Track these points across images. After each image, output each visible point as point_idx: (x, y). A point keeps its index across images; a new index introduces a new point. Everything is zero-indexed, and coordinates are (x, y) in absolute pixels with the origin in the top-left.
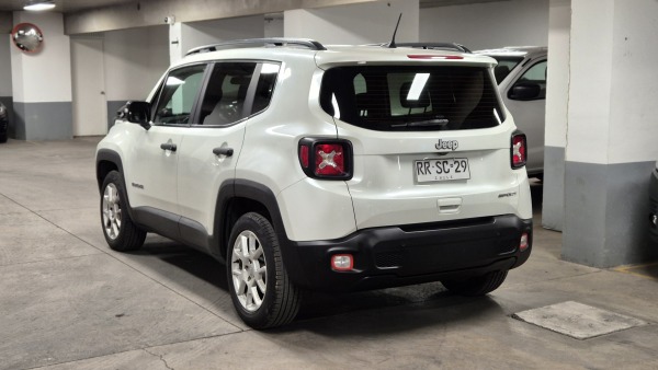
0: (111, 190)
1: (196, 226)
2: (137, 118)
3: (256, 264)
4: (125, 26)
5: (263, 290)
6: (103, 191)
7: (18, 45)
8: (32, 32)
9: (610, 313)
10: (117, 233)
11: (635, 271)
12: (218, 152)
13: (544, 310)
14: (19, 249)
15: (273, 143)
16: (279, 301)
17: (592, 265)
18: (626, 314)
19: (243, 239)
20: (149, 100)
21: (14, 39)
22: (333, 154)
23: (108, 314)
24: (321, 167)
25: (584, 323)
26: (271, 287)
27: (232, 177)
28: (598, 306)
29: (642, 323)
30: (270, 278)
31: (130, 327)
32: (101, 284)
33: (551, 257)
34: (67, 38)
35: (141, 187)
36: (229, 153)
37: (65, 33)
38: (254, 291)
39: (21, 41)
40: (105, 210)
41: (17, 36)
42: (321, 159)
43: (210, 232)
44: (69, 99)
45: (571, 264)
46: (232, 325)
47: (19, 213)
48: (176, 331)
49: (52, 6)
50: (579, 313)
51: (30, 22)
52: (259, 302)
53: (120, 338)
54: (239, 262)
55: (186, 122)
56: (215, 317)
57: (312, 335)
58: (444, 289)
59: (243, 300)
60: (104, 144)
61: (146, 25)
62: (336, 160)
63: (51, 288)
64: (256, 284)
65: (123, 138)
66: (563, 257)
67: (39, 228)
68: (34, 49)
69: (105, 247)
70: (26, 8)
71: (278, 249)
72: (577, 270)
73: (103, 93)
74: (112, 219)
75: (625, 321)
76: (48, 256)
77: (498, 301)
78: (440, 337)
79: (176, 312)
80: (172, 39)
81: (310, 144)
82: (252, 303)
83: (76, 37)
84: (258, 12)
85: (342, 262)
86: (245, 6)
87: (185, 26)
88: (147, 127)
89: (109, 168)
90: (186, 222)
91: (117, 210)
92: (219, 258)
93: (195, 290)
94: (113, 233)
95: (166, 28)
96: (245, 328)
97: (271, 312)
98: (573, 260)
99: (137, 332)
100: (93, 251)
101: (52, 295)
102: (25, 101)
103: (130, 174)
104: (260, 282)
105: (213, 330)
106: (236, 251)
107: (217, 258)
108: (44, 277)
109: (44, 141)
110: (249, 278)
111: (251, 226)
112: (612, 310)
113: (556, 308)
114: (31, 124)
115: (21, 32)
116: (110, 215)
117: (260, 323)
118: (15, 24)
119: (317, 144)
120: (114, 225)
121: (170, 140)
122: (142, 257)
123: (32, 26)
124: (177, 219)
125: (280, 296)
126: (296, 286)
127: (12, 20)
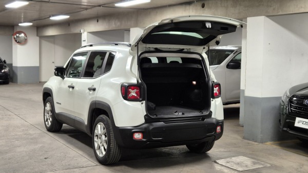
0: (48, 105)
1: (81, 121)
2: (60, 74)
3: (103, 137)
4: (63, 33)
5: (106, 148)
6: (45, 105)
7: (16, 41)
8: (22, 35)
9: (256, 161)
10: (50, 124)
11: (274, 144)
12: (90, 89)
13: (228, 159)
14: (7, 130)
15: (112, 86)
16: (112, 152)
17: (256, 142)
18: (263, 162)
19: (99, 126)
20: (65, 67)
21: (14, 38)
22: (135, 90)
23: (41, 157)
24: (130, 95)
25: (244, 165)
26: (109, 146)
27: (94, 100)
28: (252, 158)
29: (269, 165)
30: (109, 143)
31: (50, 163)
32: (40, 145)
33: (239, 137)
34: (38, 38)
35: (60, 104)
36: (94, 90)
37: (37, 36)
38: (102, 148)
39: (17, 39)
40: (46, 114)
41: (15, 37)
42: (130, 93)
43: (86, 123)
44: (38, 65)
45: (247, 141)
46: (93, 163)
47: (10, 115)
48: (69, 165)
49: (31, 24)
50: (243, 161)
51: (22, 31)
52: (104, 153)
53: (45, 167)
54: (97, 136)
55: (79, 76)
56: (86, 159)
57: (126, 167)
58: (188, 150)
59: (98, 152)
60: (46, 85)
61: (72, 33)
62: (136, 93)
63: (19, 147)
64: (103, 145)
65: (54, 83)
66: (244, 138)
67: (17, 121)
68: (23, 42)
69: (45, 130)
70: (20, 24)
71: (112, 130)
72: (249, 143)
73: (53, 62)
74: (48, 118)
75: (262, 164)
76: (19, 133)
77: (210, 155)
78: (181, 169)
79: (70, 157)
80: (83, 39)
81: (125, 86)
82: (102, 153)
83: (42, 38)
84: (119, 28)
85: (138, 136)
86: (114, 26)
87: (89, 34)
88: (63, 78)
89: (47, 95)
90: (77, 119)
91: (50, 114)
92: (90, 135)
93: (80, 149)
94: (48, 124)
95: (80, 34)
96: (98, 164)
97: (108, 157)
98: (248, 139)
99: (52, 165)
100: (39, 132)
101: (18, 149)
102: (18, 66)
103: (56, 98)
104: (105, 144)
105: (85, 165)
106: (96, 131)
107: (89, 134)
108: (17, 142)
109: (26, 84)
110: (101, 143)
111: (102, 121)
112: (258, 160)
113: (234, 159)
114: (20, 76)
115: (18, 35)
116: (48, 116)
117: (104, 162)
118: (15, 32)
119: (128, 86)
120: (49, 120)
121: (72, 84)
122: (60, 135)
123: (22, 32)
124: (73, 117)
125: (112, 150)
126: (119, 146)
127: (14, 30)
